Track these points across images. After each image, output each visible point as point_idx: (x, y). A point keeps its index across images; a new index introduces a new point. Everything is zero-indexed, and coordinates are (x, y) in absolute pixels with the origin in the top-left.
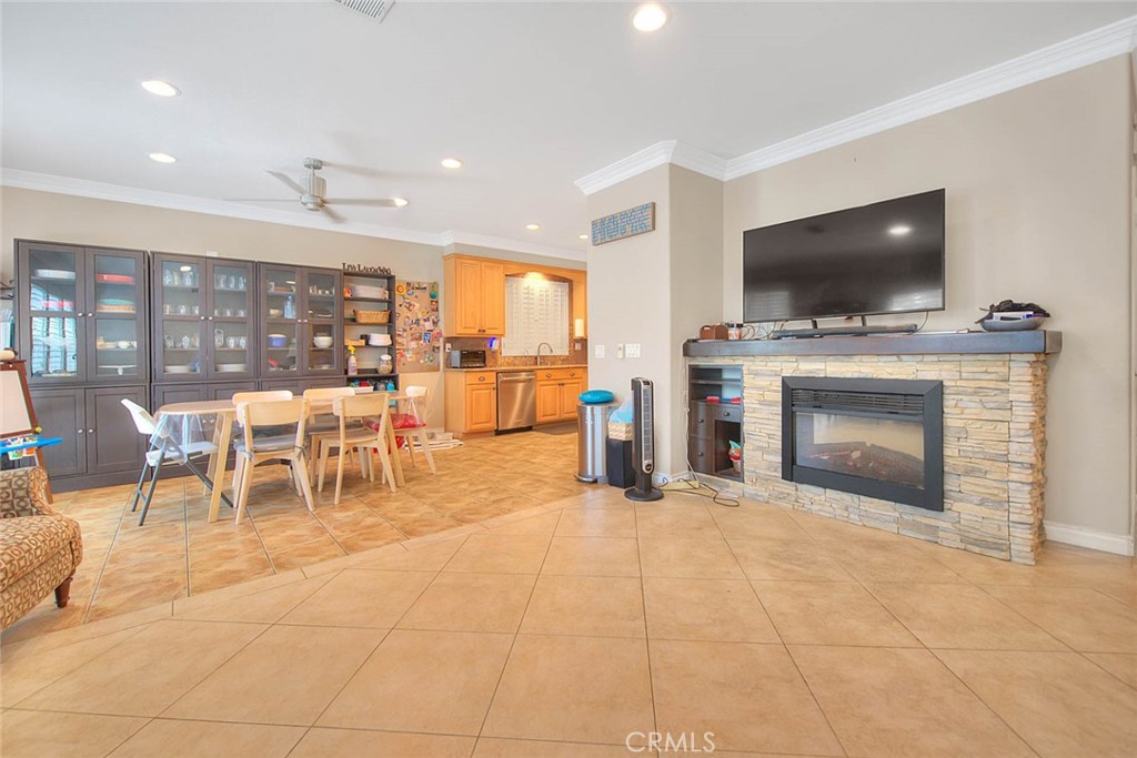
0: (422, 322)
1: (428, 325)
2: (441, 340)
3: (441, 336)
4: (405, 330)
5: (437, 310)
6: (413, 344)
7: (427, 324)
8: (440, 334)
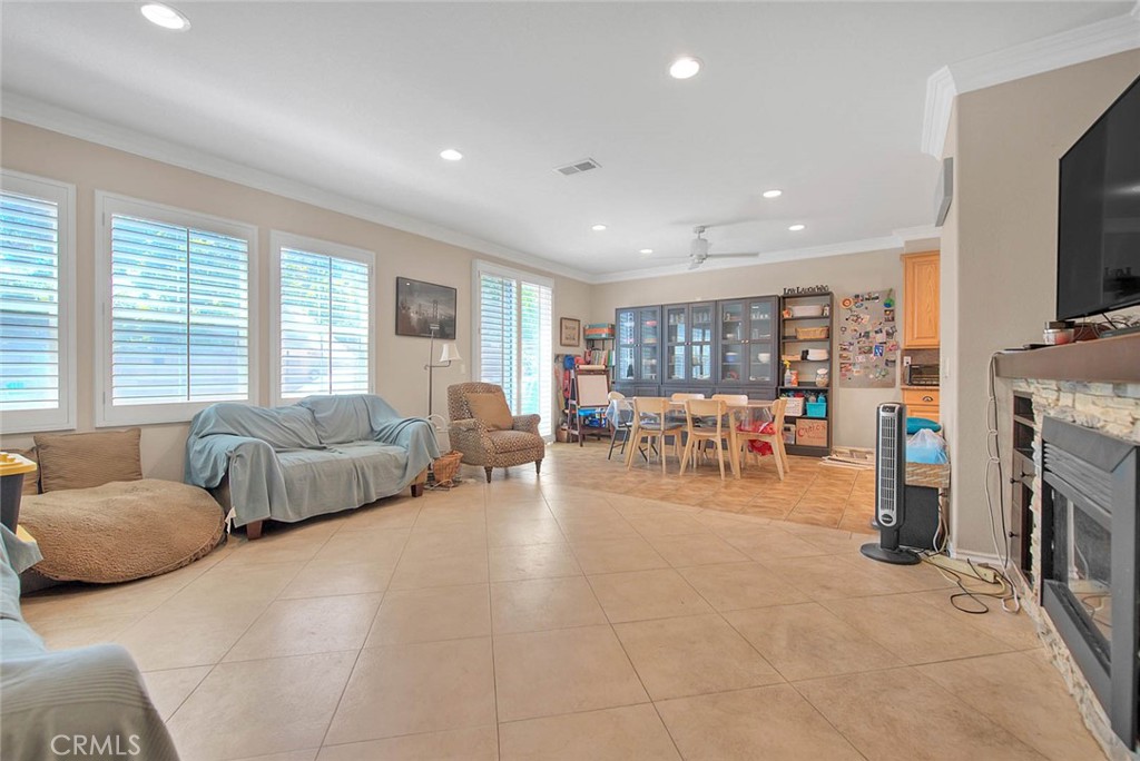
0: (872, 334)
1: (881, 338)
2: (899, 353)
3: (898, 348)
4: (851, 344)
5: (893, 319)
6: (861, 358)
7: (879, 335)
8: (895, 347)
